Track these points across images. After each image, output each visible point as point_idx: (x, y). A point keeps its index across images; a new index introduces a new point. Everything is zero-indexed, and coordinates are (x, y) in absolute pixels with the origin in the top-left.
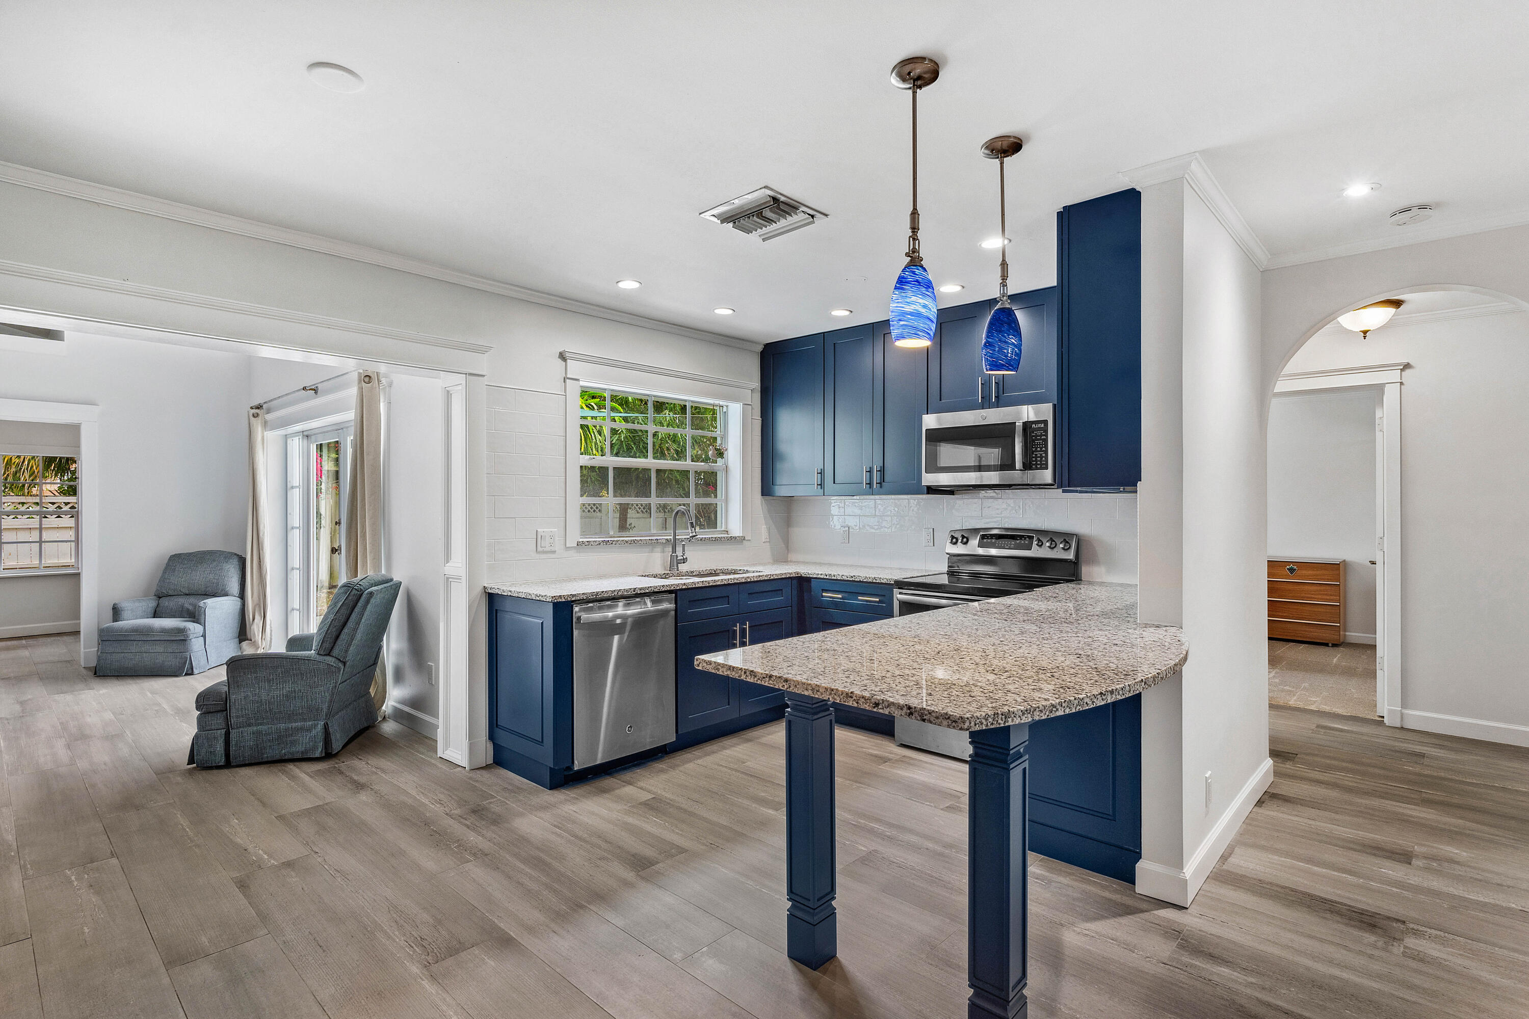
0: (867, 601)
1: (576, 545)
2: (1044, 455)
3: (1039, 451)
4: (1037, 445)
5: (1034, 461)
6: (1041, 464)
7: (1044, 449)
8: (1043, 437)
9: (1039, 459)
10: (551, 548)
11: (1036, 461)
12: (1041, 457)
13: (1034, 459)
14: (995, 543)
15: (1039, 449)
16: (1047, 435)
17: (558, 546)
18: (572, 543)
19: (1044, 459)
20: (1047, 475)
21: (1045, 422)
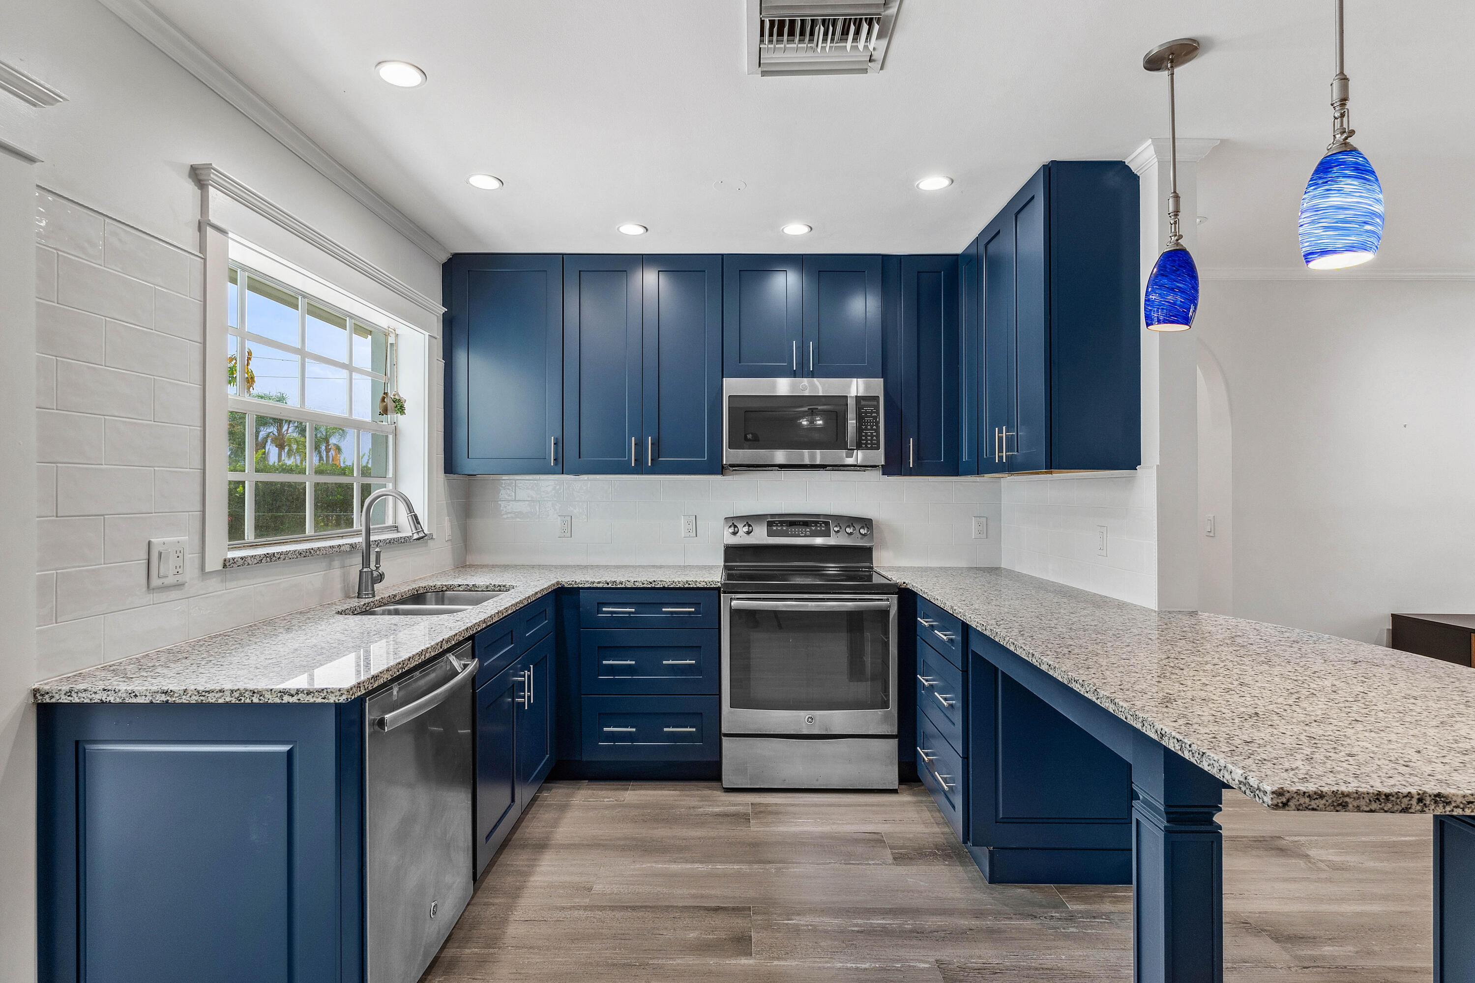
0: (672, 613)
1: (221, 568)
2: (875, 434)
3: (869, 430)
4: (868, 422)
5: (864, 440)
6: (872, 444)
7: (875, 427)
8: (874, 415)
9: (869, 438)
10: (178, 577)
11: (866, 440)
12: (872, 436)
13: (864, 438)
14: (787, 531)
15: (869, 427)
16: (878, 413)
17: (191, 572)
18: (213, 564)
19: (875, 438)
20: (879, 456)
21: (876, 398)
